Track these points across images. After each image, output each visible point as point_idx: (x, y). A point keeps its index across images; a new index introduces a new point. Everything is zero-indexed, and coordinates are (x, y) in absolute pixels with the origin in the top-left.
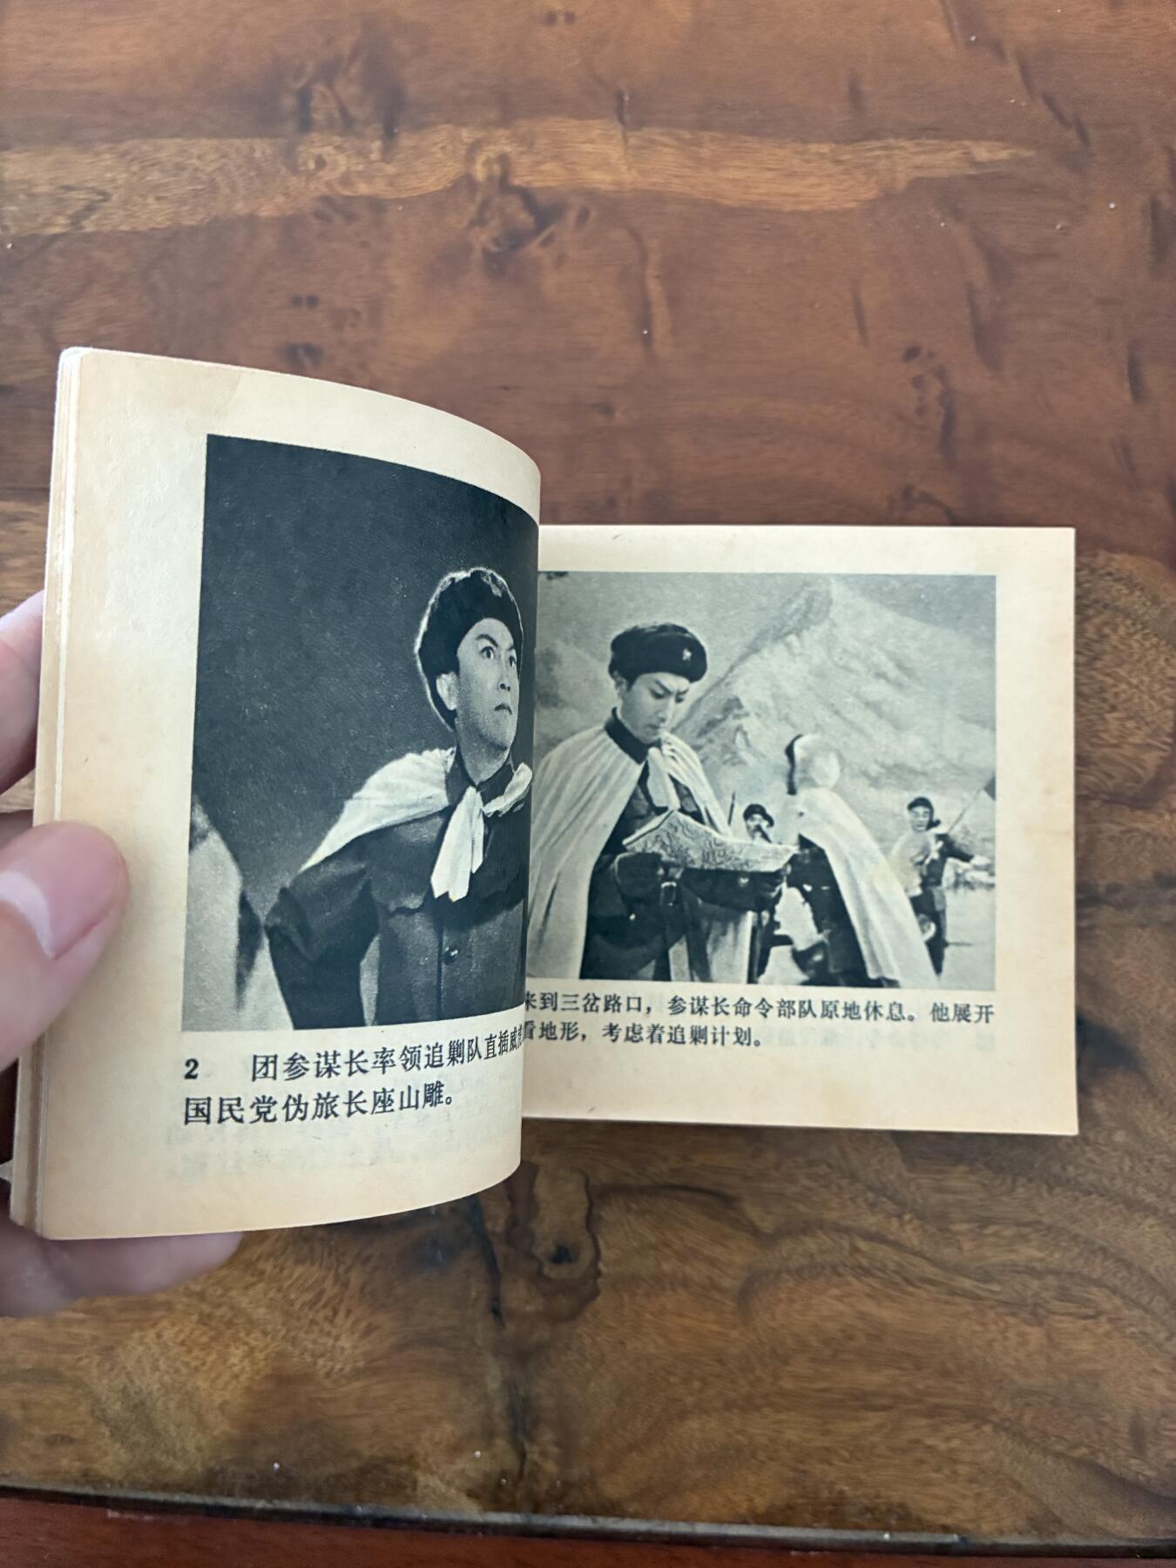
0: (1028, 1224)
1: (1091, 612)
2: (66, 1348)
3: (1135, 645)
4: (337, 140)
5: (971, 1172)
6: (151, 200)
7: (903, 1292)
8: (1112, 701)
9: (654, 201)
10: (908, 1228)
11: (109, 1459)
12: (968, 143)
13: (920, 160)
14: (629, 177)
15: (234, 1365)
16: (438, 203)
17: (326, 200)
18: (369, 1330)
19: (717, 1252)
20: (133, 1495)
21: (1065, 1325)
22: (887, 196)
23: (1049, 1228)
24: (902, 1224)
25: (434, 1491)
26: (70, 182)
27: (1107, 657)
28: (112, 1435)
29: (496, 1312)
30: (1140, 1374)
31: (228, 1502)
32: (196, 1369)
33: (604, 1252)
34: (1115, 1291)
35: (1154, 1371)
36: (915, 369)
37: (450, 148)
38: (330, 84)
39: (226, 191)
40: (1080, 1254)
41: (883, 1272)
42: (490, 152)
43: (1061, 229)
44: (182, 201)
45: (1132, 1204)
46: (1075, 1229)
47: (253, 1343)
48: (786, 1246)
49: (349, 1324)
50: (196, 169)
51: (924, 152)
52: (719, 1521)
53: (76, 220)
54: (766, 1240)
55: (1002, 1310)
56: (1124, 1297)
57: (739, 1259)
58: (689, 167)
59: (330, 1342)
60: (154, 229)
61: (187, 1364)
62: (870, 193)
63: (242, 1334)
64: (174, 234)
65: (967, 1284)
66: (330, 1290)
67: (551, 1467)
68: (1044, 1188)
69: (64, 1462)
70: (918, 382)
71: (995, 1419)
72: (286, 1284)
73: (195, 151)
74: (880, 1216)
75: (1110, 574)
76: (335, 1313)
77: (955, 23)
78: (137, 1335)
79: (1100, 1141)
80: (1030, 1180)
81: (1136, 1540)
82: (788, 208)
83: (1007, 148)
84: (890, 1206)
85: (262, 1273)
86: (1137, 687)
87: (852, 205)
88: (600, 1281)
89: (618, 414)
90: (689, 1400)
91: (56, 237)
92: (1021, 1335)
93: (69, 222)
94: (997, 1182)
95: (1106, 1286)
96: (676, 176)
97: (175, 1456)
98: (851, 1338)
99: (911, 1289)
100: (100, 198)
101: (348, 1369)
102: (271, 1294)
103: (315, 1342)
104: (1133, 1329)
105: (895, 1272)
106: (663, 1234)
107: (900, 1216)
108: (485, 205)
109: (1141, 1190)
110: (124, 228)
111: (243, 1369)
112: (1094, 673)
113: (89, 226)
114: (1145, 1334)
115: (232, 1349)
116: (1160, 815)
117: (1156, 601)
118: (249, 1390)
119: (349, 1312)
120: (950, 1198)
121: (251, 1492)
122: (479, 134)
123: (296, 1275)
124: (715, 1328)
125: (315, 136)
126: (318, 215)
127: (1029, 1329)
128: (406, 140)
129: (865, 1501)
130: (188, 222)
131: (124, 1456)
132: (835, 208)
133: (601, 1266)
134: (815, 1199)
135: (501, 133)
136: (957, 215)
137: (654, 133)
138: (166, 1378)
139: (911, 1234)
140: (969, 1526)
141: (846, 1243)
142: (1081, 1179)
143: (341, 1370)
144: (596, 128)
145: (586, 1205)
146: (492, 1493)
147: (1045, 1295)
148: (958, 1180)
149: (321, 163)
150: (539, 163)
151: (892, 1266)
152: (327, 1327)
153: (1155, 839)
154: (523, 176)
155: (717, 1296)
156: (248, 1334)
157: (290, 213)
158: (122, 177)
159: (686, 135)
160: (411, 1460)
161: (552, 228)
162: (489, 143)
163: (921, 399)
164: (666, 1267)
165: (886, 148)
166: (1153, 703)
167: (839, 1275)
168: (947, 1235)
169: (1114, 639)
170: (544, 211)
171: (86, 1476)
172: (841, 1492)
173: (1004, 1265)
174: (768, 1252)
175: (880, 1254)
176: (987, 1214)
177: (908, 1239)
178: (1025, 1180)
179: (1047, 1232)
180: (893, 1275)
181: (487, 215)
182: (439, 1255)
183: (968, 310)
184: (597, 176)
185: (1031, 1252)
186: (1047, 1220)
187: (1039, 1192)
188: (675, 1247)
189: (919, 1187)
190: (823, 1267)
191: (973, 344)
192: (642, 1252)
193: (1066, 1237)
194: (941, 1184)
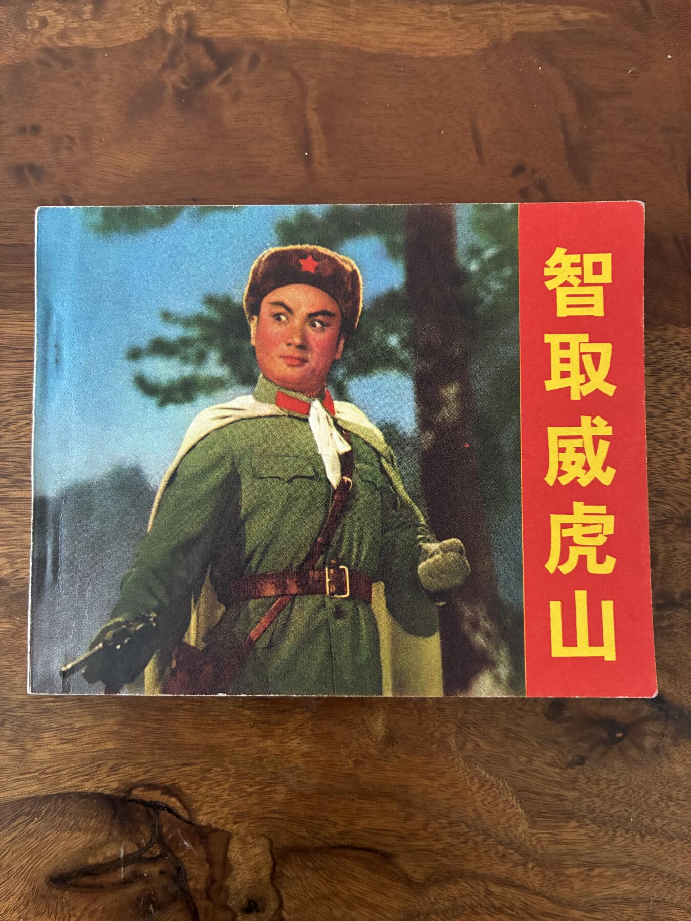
0: (624, 866)
1: (663, 374)
4: (57, 5)
5: (580, 827)
8: (682, 445)
9: (311, 48)
10: (531, 874)
12: (558, 7)
13: (522, 18)
14: (291, 30)
16: (137, 50)
17: (48, 50)
19: (378, 899)
22: (496, 45)
23: (641, 868)
24: (526, 872)
27: (677, 411)
33: (287, 903)
36: (522, 182)
40: (665, 886)
41: (513, 911)
42: (179, 10)
43: (632, 73)
46: (660, 866)
48: (434, 892)
51: (523, 13)
54: (417, 887)
57: (396, 904)
58: (337, 22)
62: (486, 43)
65: (576, 914)
68: (638, 837)
70: (524, 192)
74: (509, 865)
75: (677, 344)
79: (681, 797)
80: (627, 831)
82: (418, 54)
83: (587, 11)
84: (516, 857)
87: (469, 52)
94: (602, 834)
95: (684, 908)
105: (521, 909)
106: (333, 886)
107: (524, 865)
108: (175, 51)
112: (667, 423)
120: (563, 848)
125: (40, 3)
126: (39, 62)
132: (454, 54)
133: (284, 914)
134: (457, 853)
136: (552, 62)
139: (533, 878)
141: (482, 889)
142: (665, 828)
145: (271, 865)
148: (571, 833)
149: (44, 22)
150: (218, 19)
151: (519, 904)
154: (206, 28)
157: (18, 61)
161: (230, 70)
162: (178, 4)
164: (337, 913)
165: (494, 9)
167: (477, 914)
168: (563, 878)
169: (682, 396)
170: (223, 57)
173: (606, 899)
174: (419, 898)
175: (509, 896)
176: (593, 860)
177: (531, 883)
178: (623, 831)
179: (639, 871)
180: (519, 911)
181: (177, 59)
182: (151, 908)
183: (562, 136)
184: (264, 28)
185: (627, 887)
186: (639, 861)
187: (634, 840)
188: (344, 897)
189: (539, 840)
190: (464, 908)
191: (567, 163)
192: (317, 902)
193: (654, 874)
194: (557, 837)
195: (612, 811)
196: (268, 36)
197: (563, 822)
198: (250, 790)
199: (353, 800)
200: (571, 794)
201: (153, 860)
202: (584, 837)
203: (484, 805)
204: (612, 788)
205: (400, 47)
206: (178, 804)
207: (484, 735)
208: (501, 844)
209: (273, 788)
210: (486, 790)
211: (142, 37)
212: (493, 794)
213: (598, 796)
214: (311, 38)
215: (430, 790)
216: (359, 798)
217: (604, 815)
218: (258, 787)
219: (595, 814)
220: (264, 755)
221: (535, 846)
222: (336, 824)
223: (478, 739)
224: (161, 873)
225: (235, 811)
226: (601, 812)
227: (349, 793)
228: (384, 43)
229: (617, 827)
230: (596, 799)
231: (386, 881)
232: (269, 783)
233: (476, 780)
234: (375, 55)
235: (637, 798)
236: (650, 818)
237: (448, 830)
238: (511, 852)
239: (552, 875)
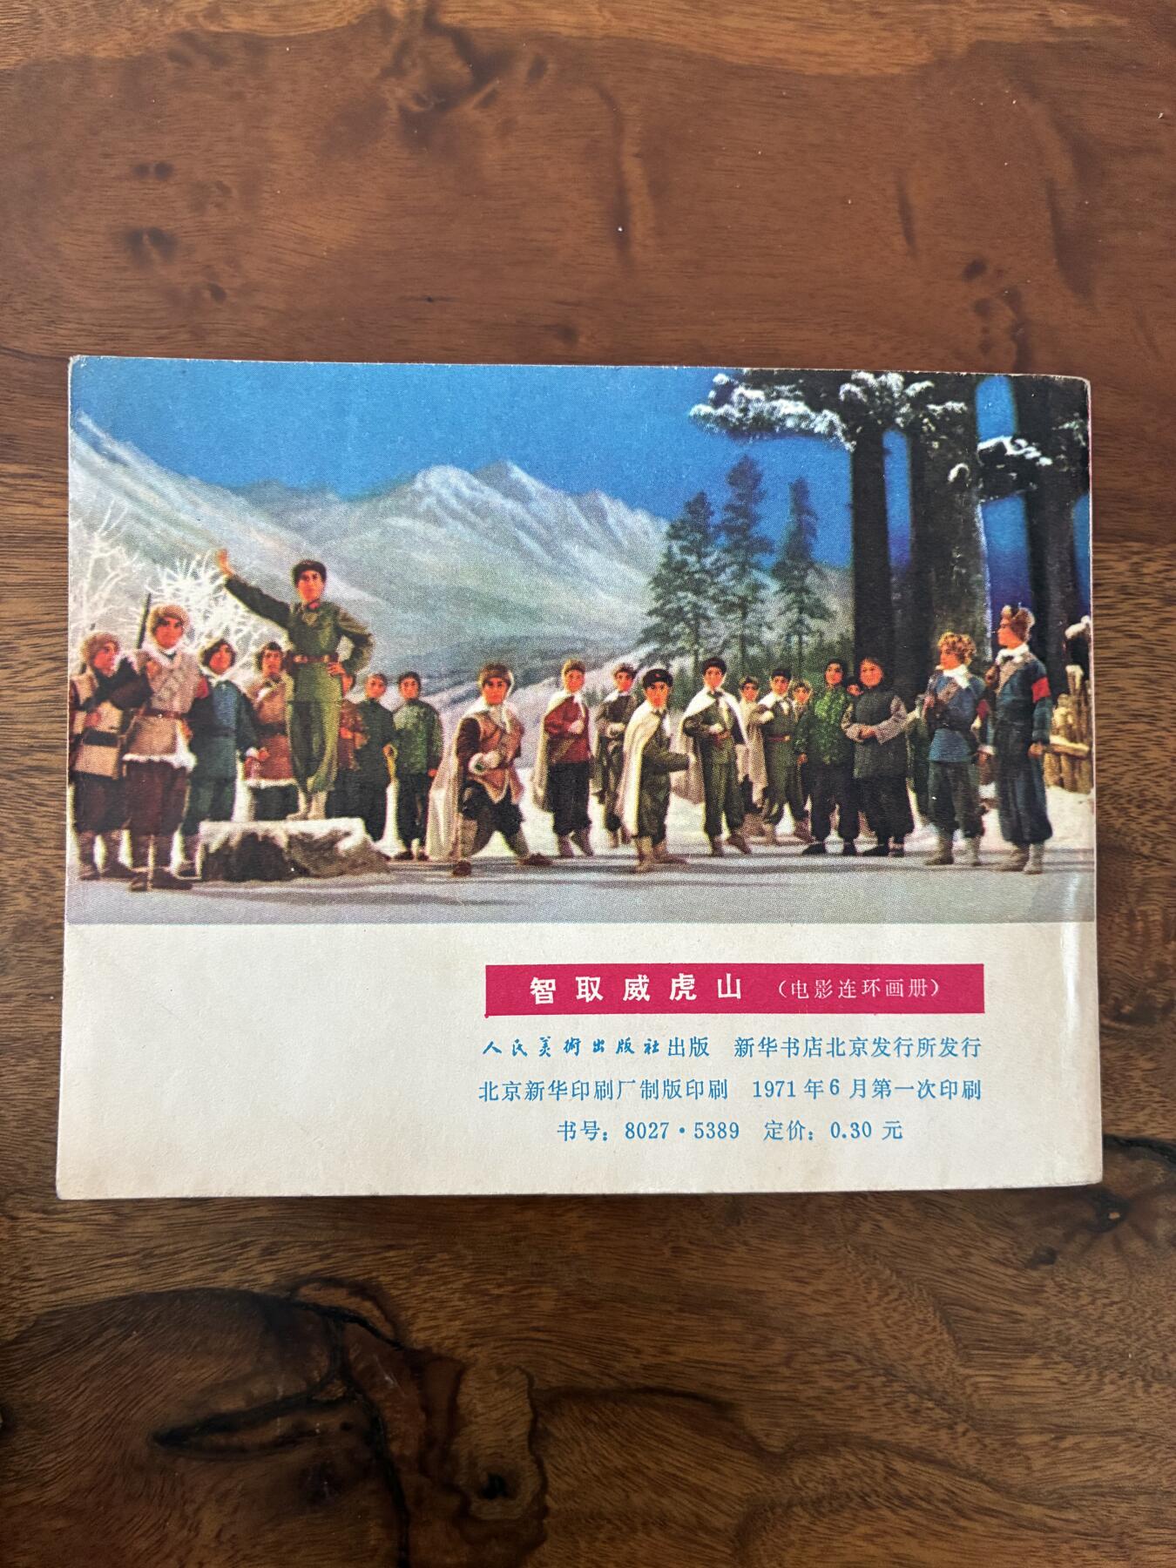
0: (1115, 1433)
5: (1045, 1366)
7: (954, 1527)
9: (633, 52)
10: (962, 1441)
13: (985, 18)
14: (600, 21)
16: (339, 44)
17: (187, 37)
19: (708, 1478)
21: (1156, 1557)
22: (943, 61)
23: (1144, 1436)
24: (954, 1439)
33: (555, 1484)
36: (979, 290)
41: (929, 1502)
48: (799, 1469)
51: (989, 10)
54: (772, 1461)
55: (1077, 1543)
57: (736, 1488)
58: (679, 10)
62: (924, 57)
65: (1035, 1512)
66: (175, 1536)
68: (1140, 1385)
70: (982, 309)
72: (115, 1527)
74: (926, 1427)
80: (1122, 1375)
82: (812, 70)
83: (1089, 13)
84: (938, 1414)
87: (896, 70)
88: (548, 1523)
89: (582, 340)
94: (1080, 1378)
96: (663, 21)
99: (963, 1523)
102: (95, 1543)
105: (943, 1501)
106: (633, 1456)
107: (950, 1427)
108: (404, 48)
120: (1016, 1400)
126: (173, 56)
132: (873, 72)
133: (549, 1501)
134: (840, 1405)
136: (1034, 93)
139: (965, 1450)
141: (879, 1465)
145: (529, 1417)
147: (1134, 1520)
148: (1029, 1376)
151: (939, 1493)
154: (457, 12)
155: (707, 1540)
157: (137, 54)
161: (496, 84)
163: (985, 331)
164: (637, 1500)
167: (871, 1508)
168: (1014, 1451)
170: (485, 60)
173: (1084, 1487)
174: (775, 1479)
175: (924, 1478)
176: (1066, 1421)
177: (962, 1457)
178: (1115, 1375)
179: (1140, 1442)
180: (940, 1505)
181: (407, 63)
182: (326, 1489)
183: (1048, 215)
184: (556, 16)
185: (1121, 1468)
186: (1141, 1425)
187: (1132, 1393)
188: (651, 1474)
189: (976, 1386)
190: (848, 1496)
191: (1055, 260)
192: (604, 1481)
193: (1163, 1447)
194: (1007, 1382)
195: (1098, 1341)
196: (562, 29)
197: (1016, 1357)
198: (496, 1292)
199: (670, 1313)
200: (1031, 1312)
201: (331, 1405)
202: (1051, 1384)
203: (888, 1327)
204: (1099, 1302)
205: (781, 56)
206: (377, 1313)
207: (890, 1210)
208: (914, 1393)
209: (533, 1291)
210: (890, 1302)
211: (349, 22)
212: (902, 1308)
213: (1075, 1316)
214: (634, 35)
215: (798, 1300)
216: (681, 1310)
217: (1084, 1347)
218: (511, 1288)
219: (1070, 1347)
220: (522, 1234)
221: (970, 1396)
222: (638, 1352)
223: (879, 1217)
224: (345, 1427)
225: (471, 1326)
226: (1080, 1342)
227: (664, 1300)
228: (756, 48)
229: (1106, 1368)
230: (1073, 1322)
231: (722, 1449)
232: (529, 1282)
233: (875, 1284)
234: (740, 67)
235: (1140, 1320)
236: (1160, 1354)
237: (826, 1366)
238: (930, 1404)
239: (996, 1445)
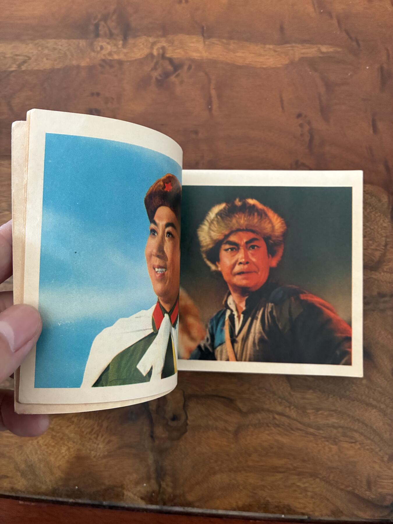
0: (333, 411)
2: (6, 446)
3: (373, 216)
4: (108, 41)
5: (314, 393)
6: (45, 59)
7: (290, 433)
9: (214, 63)
10: (292, 411)
11: (20, 484)
12: (320, 46)
13: (303, 51)
14: (205, 55)
15: (63, 453)
16: (141, 62)
17: (104, 61)
18: (109, 442)
19: (228, 418)
20: (28, 496)
21: (345, 445)
22: (292, 63)
23: (340, 412)
24: (290, 410)
25: (130, 497)
26: (18, 53)
28: (21, 476)
29: (152, 436)
30: (370, 462)
31: (60, 499)
32: (50, 454)
33: (189, 417)
34: (362, 434)
35: (375, 462)
36: (300, 121)
37: (145, 44)
38: (106, 21)
39: (69, 56)
40: (350, 421)
41: (284, 426)
42: (159, 45)
43: (351, 75)
44: (55, 60)
45: (368, 404)
46: (349, 412)
47: (70, 445)
48: (251, 416)
49: (102, 440)
50: (60, 50)
51: (304, 49)
52: (226, 509)
53: (19, 66)
54: (244, 414)
55: (323, 439)
56: (365, 436)
57: (235, 421)
59: (96, 445)
60: (45, 69)
61: (47, 452)
62: (287, 62)
63: (66, 442)
64: (52, 71)
65: (312, 430)
66: (96, 428)
67: (170, 490)
68: (339, 398)
69: (5, 484)
70: (301, 126)
71: (320, 476)
72: (81, 426)
73: (60, 43)
74: (283, 407)
76: (98, 436)
77: (316, 6)
78: (30, 442)
80: (334, 396)
81: (368, 519)
82: (259, 66)
83: (332, 48)
84: (286, 404)
85: (73, 422)
86: (373, 229)
87: (280, 66)
88: (188, 427)
89: (200, 134)
90: (217, 468)
91: (12, 72)
92: (330, 448)
93: (17, 66)
94: (323, 396)
95: (359, 432)
96: (221, 55)
97: (42, 483)
98: (272, 448)
99: (293, 432)
100: (28, 58)
101: (102, 455)
102: (76, 429)
103: (90, 446)
104: (368, 447)
105: (287, 426)
106: (209, 411)
107: (289, 407)
108: (157, 63)
109: (371, 400)
110: (36, 68)
111: (66, 455)
113: (24, 68)
114: (372, 449)
115: (62, 447)
116: (380, 273)
117: (380, 201)
118: (68, 462)
119: (102, 436)
120: (306, 401)
121: (68, 496)
122: (155, 40)
123: (85, 422)
124: (226, 443)
125: (100, 39)
126: (101, 65)
127: (332, 446)
128: (131, 41)
129: (276, 504)
130: (57, 67)
131: (25, 483)
132: (274, 66)
133: (188, 422)
134: (261, 400)
135: (163, 39)
136: (316, 70)
137: (214, 40)
138: (40, 457)
139: (293, 414)
140: (311, 513)
141: (271, 416)
142: (351, 396)
143: (99, 455)
144: (195, 38)
145: (183, 401)
146: (149, 498)
147: (338, 435)
148: (310, 395)
149: (102, 48)
150: (175, 50)
151: (287, 424)
152: (95, 441)
153: (378, 281)
154: (170, 54)
155: (227, 433)
156: (68, 442)
157: (91, 65)
158: (35, 52)
159: (224, 41)
160: (122, 487)
161: (179, 71)
162: (159, 42)
163: (302, 131)
164: (210, 423)
165: (292, 47)
166: (378, 235)
167: (269, 427)
168: (305, 414)
170: (177, 66)
171: (12, 489)
172: (268, 500)
173: (324, 424)
174: (245, 419)
175: (283, 420)
176: (319, 407)
181: (157, 67)
182: (133, 417)
183: (318, 102)
184: (194, 54)
185: (334, 420)
186: (339, 409)
187: (337, 400)
188: (213, 416)
189: (296, 397)
190: (263, 423)
191: (320, 113)
192: (202, 417)
193: (345, 415)
194: (304, 396)
196: (196, 57)
197: (307, 390)
202: (315, 397)
203: (274, 381)
205: (251, 63)
208: (280, 398)
211: (143, 57)
214: (214, 59)
217: (324, 388)
219: (320, 388)
221: (294, 399)
222: (211, 386)
228: (244, 61)
229: (330, 394)
230: (321, 382)
231: (232, 411)
234: (240, 66)
235: (339, 382)
236: (344, 391)
237: (258, 390)
239: (301, 412)
